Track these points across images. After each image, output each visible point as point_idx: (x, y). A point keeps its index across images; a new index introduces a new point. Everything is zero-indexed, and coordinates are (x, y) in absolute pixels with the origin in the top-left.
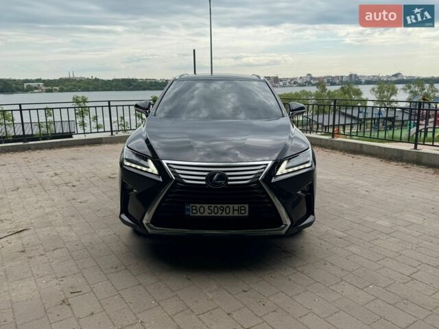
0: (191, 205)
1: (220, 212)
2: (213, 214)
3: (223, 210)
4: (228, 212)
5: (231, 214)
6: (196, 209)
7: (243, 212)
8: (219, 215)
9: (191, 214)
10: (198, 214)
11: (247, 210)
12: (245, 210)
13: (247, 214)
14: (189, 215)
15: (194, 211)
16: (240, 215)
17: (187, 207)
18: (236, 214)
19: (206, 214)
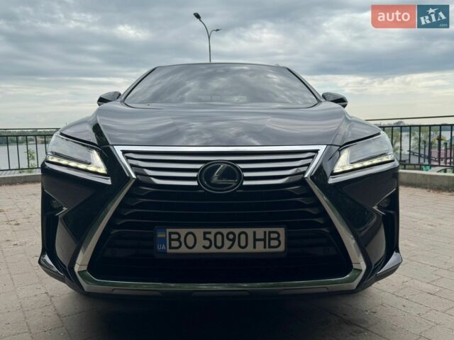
0: (168, 230)
1: (228, 243)
2: (213, 250)
3: (233, 240)
4: (243, 244)
5: (250, 249)
6: (178, 240)
7: (274, 243)
8: (225, 250)
9: (169, 251)
10: (183, 249)
11: (282, 239)
12: (278, 239)
13: (282, 248)
14: (165, 252)
15: (175, 244)
16: (268, 250)
17: (160, 235)
18: (260, 248)
19: (199, 249)
